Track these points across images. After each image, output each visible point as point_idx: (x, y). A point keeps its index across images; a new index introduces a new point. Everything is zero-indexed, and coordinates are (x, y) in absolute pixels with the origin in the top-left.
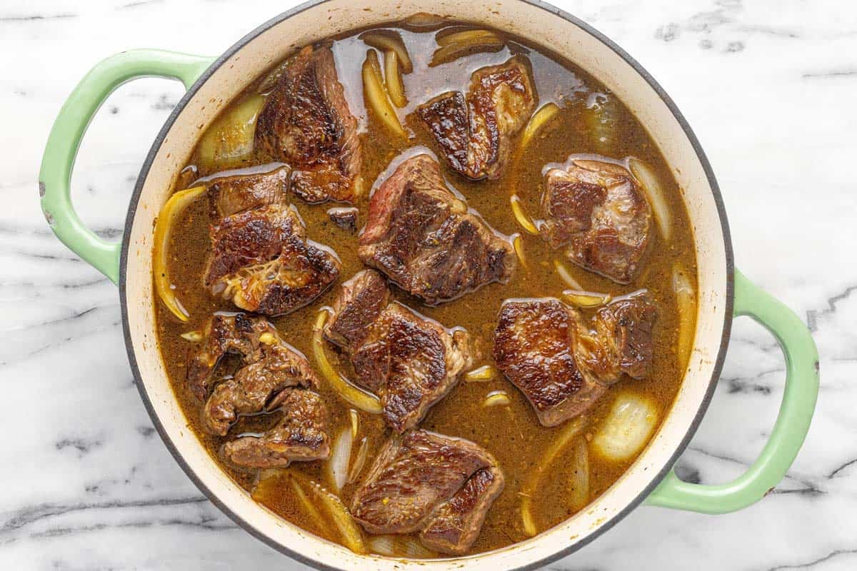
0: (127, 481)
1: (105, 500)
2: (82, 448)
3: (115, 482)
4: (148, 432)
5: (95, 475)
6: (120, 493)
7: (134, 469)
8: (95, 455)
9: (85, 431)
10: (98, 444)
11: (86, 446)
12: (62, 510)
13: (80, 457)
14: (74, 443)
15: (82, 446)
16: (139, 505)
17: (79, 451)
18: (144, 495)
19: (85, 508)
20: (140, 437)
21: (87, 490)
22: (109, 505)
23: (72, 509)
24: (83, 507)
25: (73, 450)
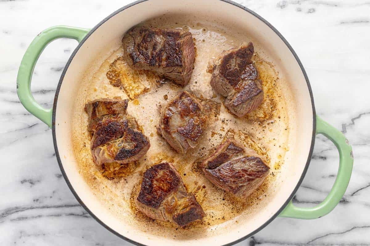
0: (51, 197)
1: (41, 205)
2: (32, 183)
3: (46, 197)
4: (59, 176)
5: (37, 195)
6: (48, 202)
7: (54, 192)
8: (37, 186)
9: (33, 176)
10: (38, 181)
11: (34, 182)
12: (24, 209)
13: (31, 187)
14: (28, 181)
15: (32, 182)
16: (56, 207)
17: (30, 184)
18: (59, 203)
19: (33, 208)
20: (56, 179)
21: (34, 201)
22: (44, 207)
23: (28, 209)
24: (32, 208)
25: (28, 184)
